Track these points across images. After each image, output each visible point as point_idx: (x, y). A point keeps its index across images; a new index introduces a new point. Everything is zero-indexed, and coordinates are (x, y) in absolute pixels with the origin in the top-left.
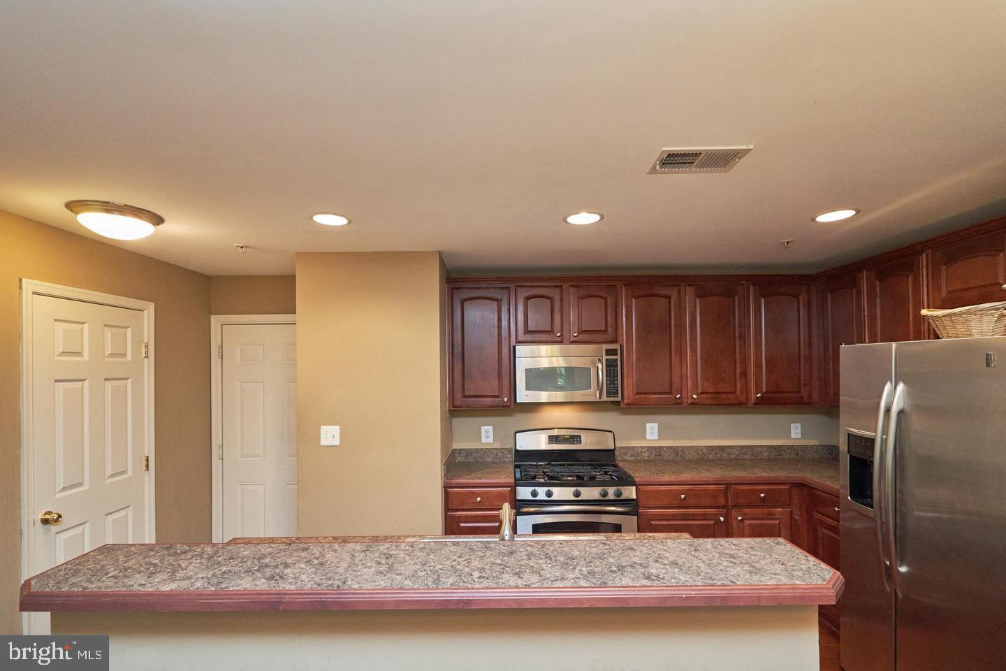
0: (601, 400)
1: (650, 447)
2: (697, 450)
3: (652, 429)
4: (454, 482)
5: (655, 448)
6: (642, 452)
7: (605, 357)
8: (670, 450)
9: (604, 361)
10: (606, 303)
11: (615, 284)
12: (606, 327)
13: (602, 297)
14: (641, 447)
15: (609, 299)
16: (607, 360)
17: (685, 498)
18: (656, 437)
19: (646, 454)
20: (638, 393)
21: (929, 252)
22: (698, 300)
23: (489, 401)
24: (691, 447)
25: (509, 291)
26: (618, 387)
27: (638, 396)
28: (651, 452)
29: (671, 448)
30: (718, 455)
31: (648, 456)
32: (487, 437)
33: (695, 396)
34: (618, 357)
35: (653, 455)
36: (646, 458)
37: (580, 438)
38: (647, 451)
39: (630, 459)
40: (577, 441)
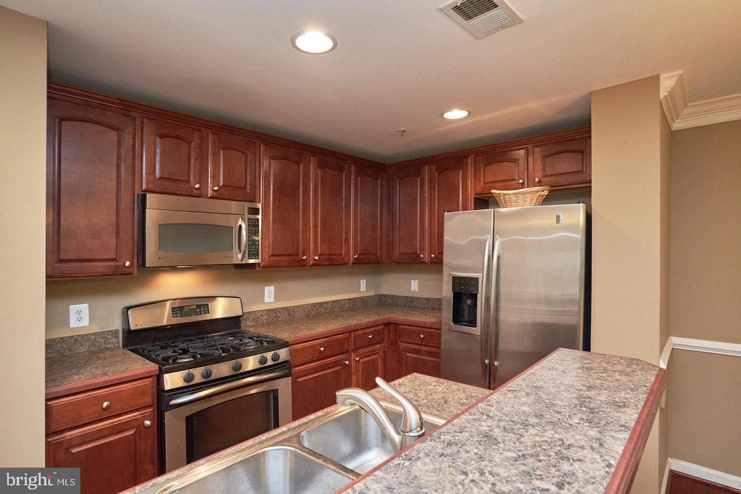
0: (243, 262)
1: (269, 310)
2: (304, 308)
3: (269, 292)
4: (60, 389)
5: (272, 310)
6: (262, 315)
7: (247, 216)
8: (284, 311)
9: (246, 220)
10: (246, 159)
11: (255, 140)
12: (246, 185)
13: (243, 153)
14: (261, 311)
15: (249, 154)
16: (249, 219)
17: (324, 350)
18: (272, 300)
19: (265, 317)
20: (272, 255)
21: (472, 156)
22: (319, 170)
23: (101, 267)
24: (300, 306)
25: (135, 120)
26: (258, 248)
27: (273, 258)
28: (269, 315)
29: (285, 308)
30: (318, 311)
31: (267, 319)
32: (79, 319)
33: (316, 258)
34: (260, 217)
35: (270, 317)
36: (265, 321)
37: (208, 307)
38: (266, 314)
39: (251, 324)
40: (204, 310)
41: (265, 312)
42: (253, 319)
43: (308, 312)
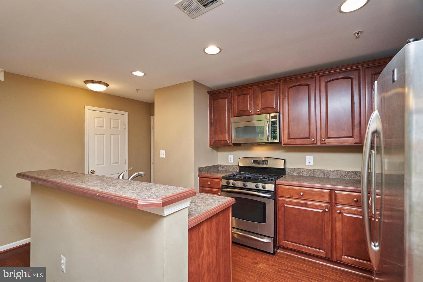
0: (269, 142)
1: (308, 169)
3: (309, 159)
5: (311, 170)
6: (303, 171)
8: (319, 172)
10: (273, 93)
12: (274, 105)
13: (272, 91)
14: (303, 169)
15: (275, 90)
16: (271, 121)
17: (303, 195)
18: (311, 164)
19: (305, 173)
20: (290, 138)
24: (334, 171)
27: (290, 140)
28: (308, 172)
29: (321, 170)
31: (307, 174)
32: (231, 160)
33: (323, 139)
34: (278, 120)
35: (309, 174)
36: (305, 175)
37: (267, 162)
38: (306, 171)
39: (296, 175)
40: (266, 163)
41: (305, 170)
42: (297, 172)
43: (341, 176)
